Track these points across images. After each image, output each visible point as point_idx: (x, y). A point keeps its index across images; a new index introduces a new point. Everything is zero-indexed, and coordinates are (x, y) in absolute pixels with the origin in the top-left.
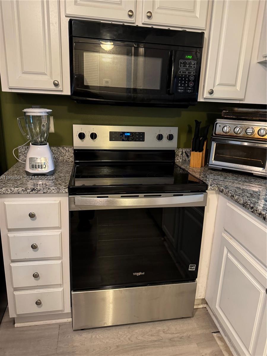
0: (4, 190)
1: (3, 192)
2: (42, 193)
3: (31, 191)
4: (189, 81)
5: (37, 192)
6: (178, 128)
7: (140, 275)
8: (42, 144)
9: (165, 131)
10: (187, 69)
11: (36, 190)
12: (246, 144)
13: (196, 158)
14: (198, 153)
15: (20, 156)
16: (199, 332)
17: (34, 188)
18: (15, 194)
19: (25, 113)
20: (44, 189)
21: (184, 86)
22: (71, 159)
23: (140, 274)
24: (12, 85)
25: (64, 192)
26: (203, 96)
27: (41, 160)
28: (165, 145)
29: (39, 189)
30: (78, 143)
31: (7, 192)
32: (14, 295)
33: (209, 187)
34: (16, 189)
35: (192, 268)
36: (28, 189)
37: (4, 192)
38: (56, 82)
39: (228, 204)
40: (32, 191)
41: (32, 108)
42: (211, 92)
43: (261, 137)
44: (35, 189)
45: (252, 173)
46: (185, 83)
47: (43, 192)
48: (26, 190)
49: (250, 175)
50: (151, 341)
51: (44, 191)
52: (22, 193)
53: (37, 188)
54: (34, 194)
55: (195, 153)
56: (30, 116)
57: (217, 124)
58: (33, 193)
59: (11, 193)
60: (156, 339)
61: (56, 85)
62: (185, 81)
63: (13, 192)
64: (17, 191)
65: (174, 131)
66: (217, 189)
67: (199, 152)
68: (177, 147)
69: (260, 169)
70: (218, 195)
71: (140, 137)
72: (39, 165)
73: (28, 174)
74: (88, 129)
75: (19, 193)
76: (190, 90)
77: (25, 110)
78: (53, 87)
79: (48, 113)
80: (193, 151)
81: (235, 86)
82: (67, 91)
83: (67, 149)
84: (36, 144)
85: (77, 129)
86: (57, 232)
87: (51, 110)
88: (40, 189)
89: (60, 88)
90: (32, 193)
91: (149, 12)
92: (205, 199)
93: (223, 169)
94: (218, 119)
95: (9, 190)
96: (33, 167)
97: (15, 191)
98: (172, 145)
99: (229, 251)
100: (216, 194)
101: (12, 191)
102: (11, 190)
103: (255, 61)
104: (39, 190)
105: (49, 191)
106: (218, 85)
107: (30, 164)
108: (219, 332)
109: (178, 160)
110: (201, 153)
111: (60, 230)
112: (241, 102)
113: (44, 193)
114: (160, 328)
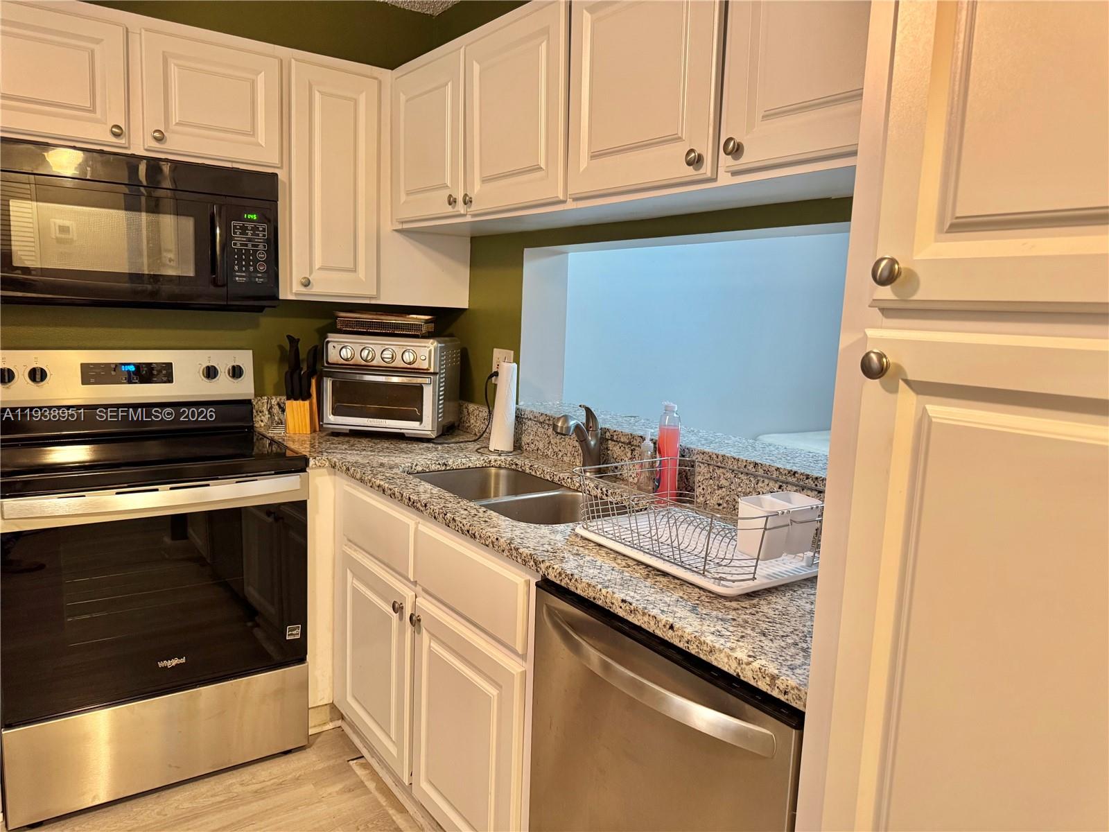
4: (256, 261)
6: (251, 351)
7: (177, 665)
9: (223, 359)
10: (250, 240)
12: (395, 380)
13: (297, 414)
14: (300, 402)
16: (320, 766)
21: (247, 270)
23: (175, 662)
26: (290, 290)
28: (224, 388)
33: (312, 462)
35: (293, 634)
39: (348, 489)
42: (307, 284)
43: (409, 366)
45: (403, 434)
46: (247, 266)
49: (399, 437)
50: (213, 804)
55: (294, 402)
57: (328, 342)
60: (222, 799)
62: (248, 261)
65: (245, 359)
66: (327, 464)
67: (303, 400)
68: (253, 391)
69: (415, 424)
70: (333, 477)
71: (162, 374)
74: (20, 360)
76: (259, 277)
80: (288, 399)
81: (355, 271)
91: (156, 131)
92: (305, 484)
93: (350, 430)
94: (329, 335)
98: (244, 388)
99: (355, 575)
100: (329, 474)
103: (388, 227)
106: (319, 269)
108: (363, 757)
109: (261, 422)
110: (307, 403)
112: (373, 302)
114: (234, 781)
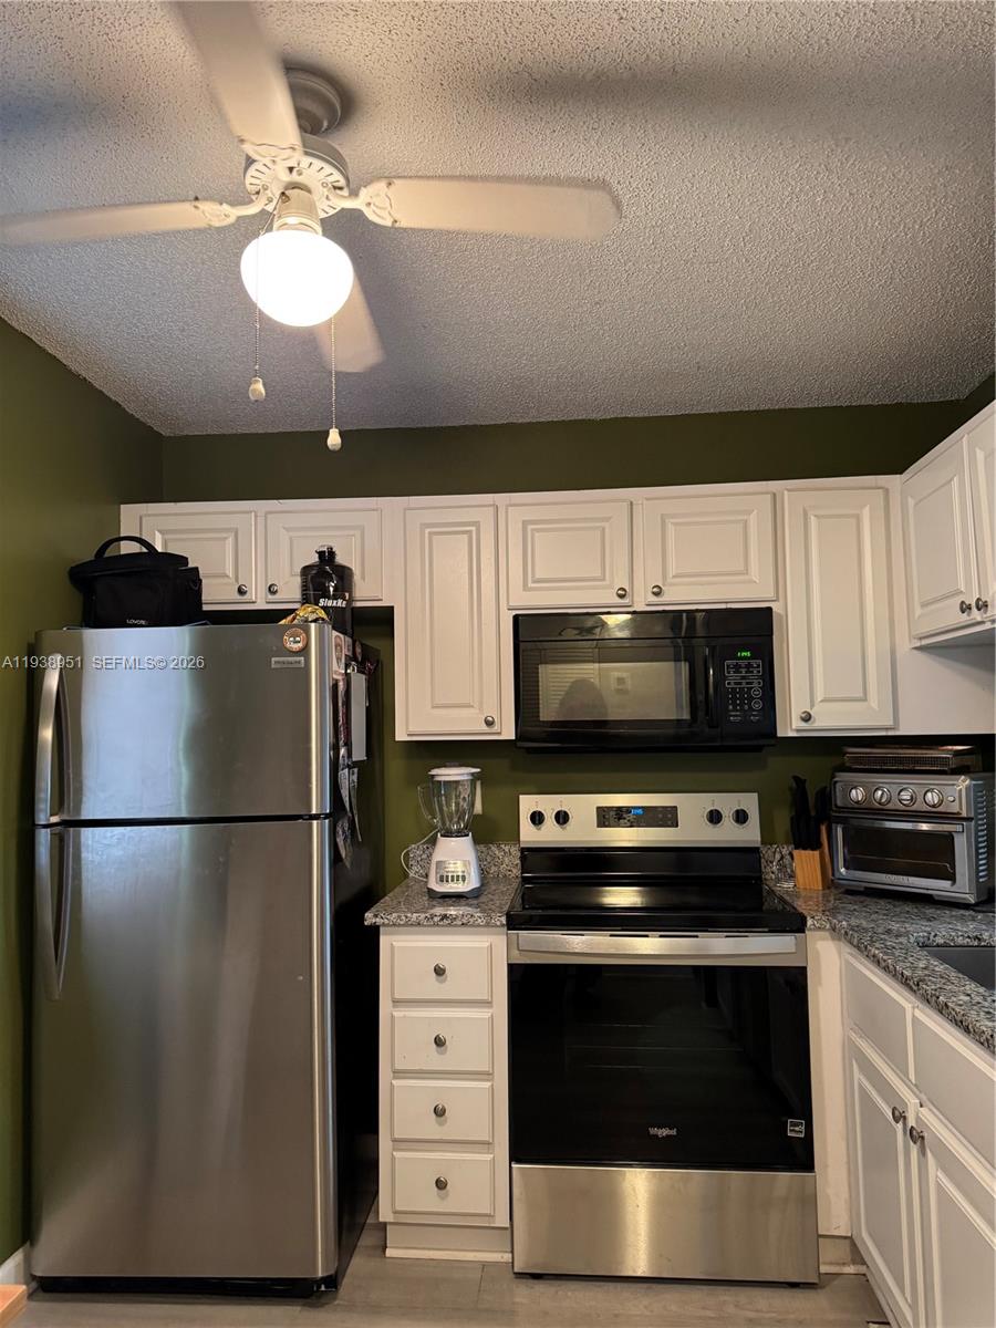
0: (394, 918)
1: (393, 922)
2: (459, 926)
3: (440, 921)
4: (751, 699)
5: (450, 921)
6: (756, 795)
7: (667, 1136)
8: (460, 834)
9: (727, 803)
10: (743, 678)
11: (448, 917)
12: (924, 827)
13: (806, 865)
14: (809, 853)
15: (411, 865)
18: (412, 924)
19: (433, 776)
20: (463, 916)
21: (742, 710)
22: (514, 871)
23: (663, 1132)
24: (412, 729)
25: (498, 923)
26: (790, 725)
27: (456, 867)
28: (729, 834)
29: (454, 917)
30: (529, 835)
31: (399, 922)
32: (393, 1158)
33: (809, 922)
34: (414, 915)
35: (795, 1131)
36: (436, 916)
37: (395, 921)
38: (490, 719)
39: (852, 960)
40: (442, 920)
41: (445, 766)
42: (807, 718)
43: (934, 810)
45: (931, 896)
46: (742, 705)
47: (461, 923)
48: (432, 918)
49: (925, 900)
50: (700, 1318)
51: (463, 920)
52: (425, 924)
53: (450, 915)
54: (446, 925)
55: (803, 852)
56: (440, 782)
57: (836, 782)
59: (405, 924)
60: (713, 1315)
61: (489, 723)
62: (742, 699)
63: (409, 923)
64: (417, 920)
65: (750, 803)
66: (828, 926)
67: (813, 849)
68: (759, 839)
69: (946, 884)
70: (837, 942)
71: (667, 817)
72: (453, 877)
73: (432, 894)
74: (549, 804)
75: (419, 924)
76: (754, 715)
77: (434, 772)
78: (484, 728)
79: (473, 774)
80: (796, 848)
81: (865, 700)
82: (509, 733)
83: (507, 849)
84: (448, 834)
85: (528, 803)
86: (483, 1014)
87: (479, 770)
89: (496, 728)
91: (655, 587)
92: (802, 948)
93: (866, 888)
94: (837, 774)
95: (404, 919)
96: (441, 879)
97: (412, 920)
98: (750, 834)
99: (862, 1069)
100: (833, 939)
103: (905, 645)
105: (471, 920)
106: (822, 701)
107: (437, 873)
108: (888, 1324)
109: (771, 871)
110: (817, 853)
111: (491, 1011)
112: (890, 733)
114: (726, 1298)
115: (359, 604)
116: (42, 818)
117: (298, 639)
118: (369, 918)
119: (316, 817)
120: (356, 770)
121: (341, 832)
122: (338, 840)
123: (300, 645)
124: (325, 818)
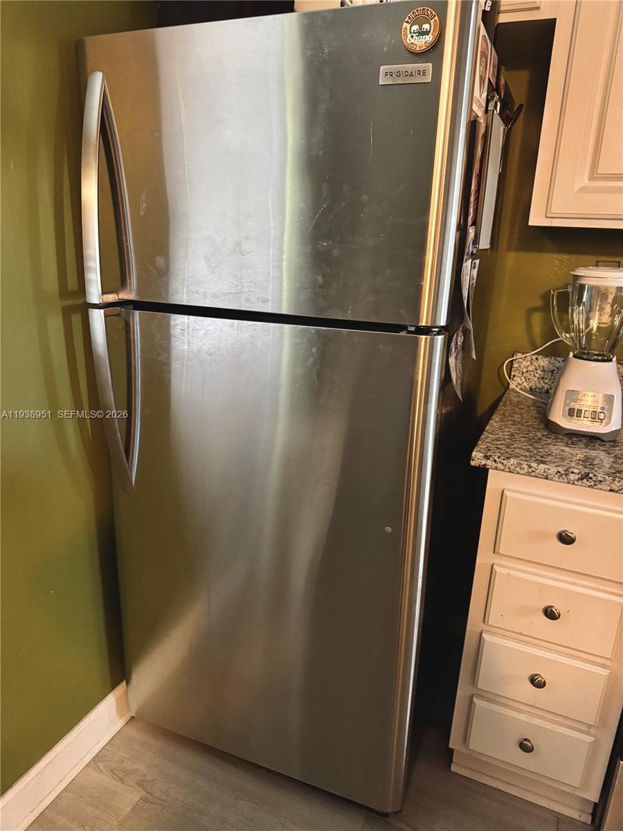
0: (512, 463)
1: (509, 468)
2: (605, 490)
3: (578, 480)
5: (593, 484)
11: (591, 478)
15: (514, 376)
17: (588, 474)
18: (536, 477)
19: (577, 277)
20: (614, 480)
29: (600, 479)
31: (518, 469)
34: (542, 466)
36: (573, 473)
37: (512, 467)
40: (582, 479)
41: (597, 266)
44: (591, 475)
47: (609, 488)
48: (567, 475)
51: (612, 485)
52: (555, 479)
53: (595, 475)
54: (585, 487)
56: (584, 286)
58: (582, 486)
59: (528, 474)
63: (533, 474)
64: (544, 472)
73: (553, 429)
75: (547, 478)
88: (602, 479)
90: (580, 483)
95: (525, 466)
97: (538, 471)
101: (530, 470)
102: (530, 467)
104: (600, 481)
113: (611, 490)
115: (503, 18)
116: (95, 293)
117: (426, 26)
118: (477, 458)
119: (426, 331)
120: (477, 262)
121: (453, 350)
122: (450, 360)
123: (429, 39)
124: (439, 333)
